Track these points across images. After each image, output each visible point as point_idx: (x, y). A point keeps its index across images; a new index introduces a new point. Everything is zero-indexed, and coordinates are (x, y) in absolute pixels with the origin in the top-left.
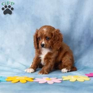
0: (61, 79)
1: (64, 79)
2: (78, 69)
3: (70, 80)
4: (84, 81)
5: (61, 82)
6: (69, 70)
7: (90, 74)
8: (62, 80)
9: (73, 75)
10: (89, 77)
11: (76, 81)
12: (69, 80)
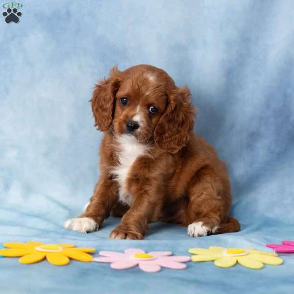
0: (187, 258)
1: (195, 259)
2: (245, 226)
3: (217, 263)
4: (262, 268)
5: (184, 266)
6: (212, 228)
7: (284, 244)
8: (190, 261)
9: (225, 245)
10: (280, 253)
11: (234, 266)
12: (213, 261)
